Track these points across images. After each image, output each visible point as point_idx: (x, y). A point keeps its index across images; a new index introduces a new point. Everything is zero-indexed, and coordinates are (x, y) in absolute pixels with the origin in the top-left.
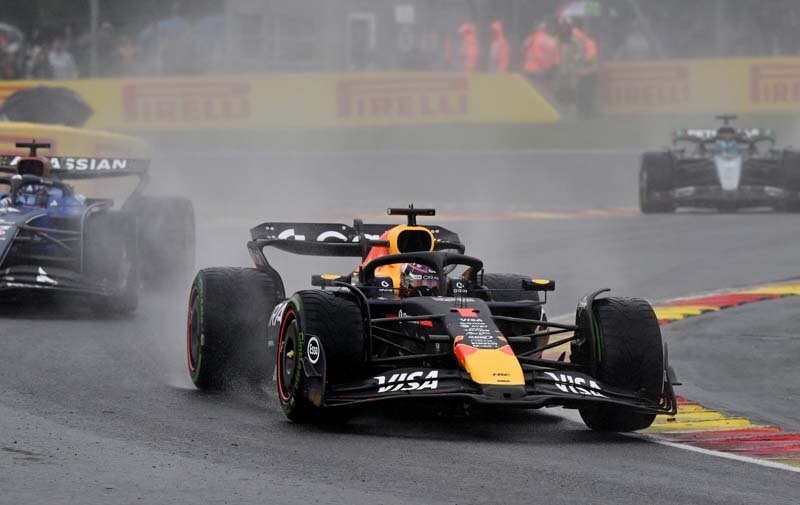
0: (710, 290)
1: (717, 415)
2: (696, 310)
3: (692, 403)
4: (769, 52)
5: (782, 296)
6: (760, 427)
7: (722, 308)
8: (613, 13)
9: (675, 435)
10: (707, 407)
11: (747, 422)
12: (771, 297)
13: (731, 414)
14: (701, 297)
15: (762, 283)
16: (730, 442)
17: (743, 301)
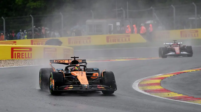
0: (175, 71)
1: (177, 94)
2: (172, 75)
3: (172, 92)
4: (183, 29)
5: (187, 72)
6: (185, 96)
7: (177, 75)
8: (156, 22)
9: (169, 98)
10: (175, 92)
11: (182, 95)
12: (186, 72)
13: (179, 93)
14: (173, 73)
15: (184, 70)
16: (179, 98)
17: (181, 73)
